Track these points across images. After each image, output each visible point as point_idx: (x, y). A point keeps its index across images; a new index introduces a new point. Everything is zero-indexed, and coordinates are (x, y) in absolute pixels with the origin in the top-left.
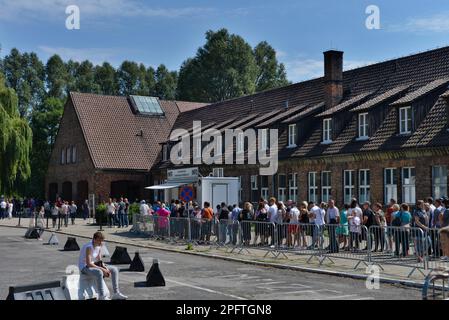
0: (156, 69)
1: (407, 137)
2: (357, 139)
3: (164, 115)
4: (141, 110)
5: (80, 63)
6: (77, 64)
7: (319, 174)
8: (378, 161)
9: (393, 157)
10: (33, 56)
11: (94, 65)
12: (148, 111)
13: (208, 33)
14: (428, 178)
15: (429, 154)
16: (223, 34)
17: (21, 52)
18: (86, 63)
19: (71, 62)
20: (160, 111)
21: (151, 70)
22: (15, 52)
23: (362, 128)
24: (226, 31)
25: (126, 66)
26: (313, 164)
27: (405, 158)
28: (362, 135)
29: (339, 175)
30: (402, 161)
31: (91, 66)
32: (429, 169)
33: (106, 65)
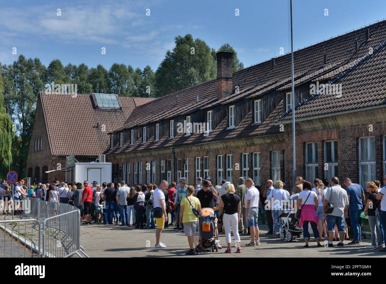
0: (142, 70)
1: (257, 126)
2: (228, 128)
3: (121, 109)
4: (100, 105)
5: (77, 67)
6: (75, 67)
7: (202, 159)
8: (238, 147)
9: (246, 144)
10: (37, 61)
11: (90, 68)
12: (106, 106)
13: (177, 39)
14: (268, 162)
15: (268, 141)
16: (188, 38)
17: (27, 58)
18: (82, 66)
19: (70, 65)
20: (117, 106)
21: (138, 71)
22: (21, 58)
23: (231, 118)
24: (191, 36)
25: (115, 67)
26: (198, 151)
27: (254, 145)
28: (231, 125)
29: (214, 159)
30: (253, 147)
31: (86, 68)
32: (269, 154)
33: (100, 67)
